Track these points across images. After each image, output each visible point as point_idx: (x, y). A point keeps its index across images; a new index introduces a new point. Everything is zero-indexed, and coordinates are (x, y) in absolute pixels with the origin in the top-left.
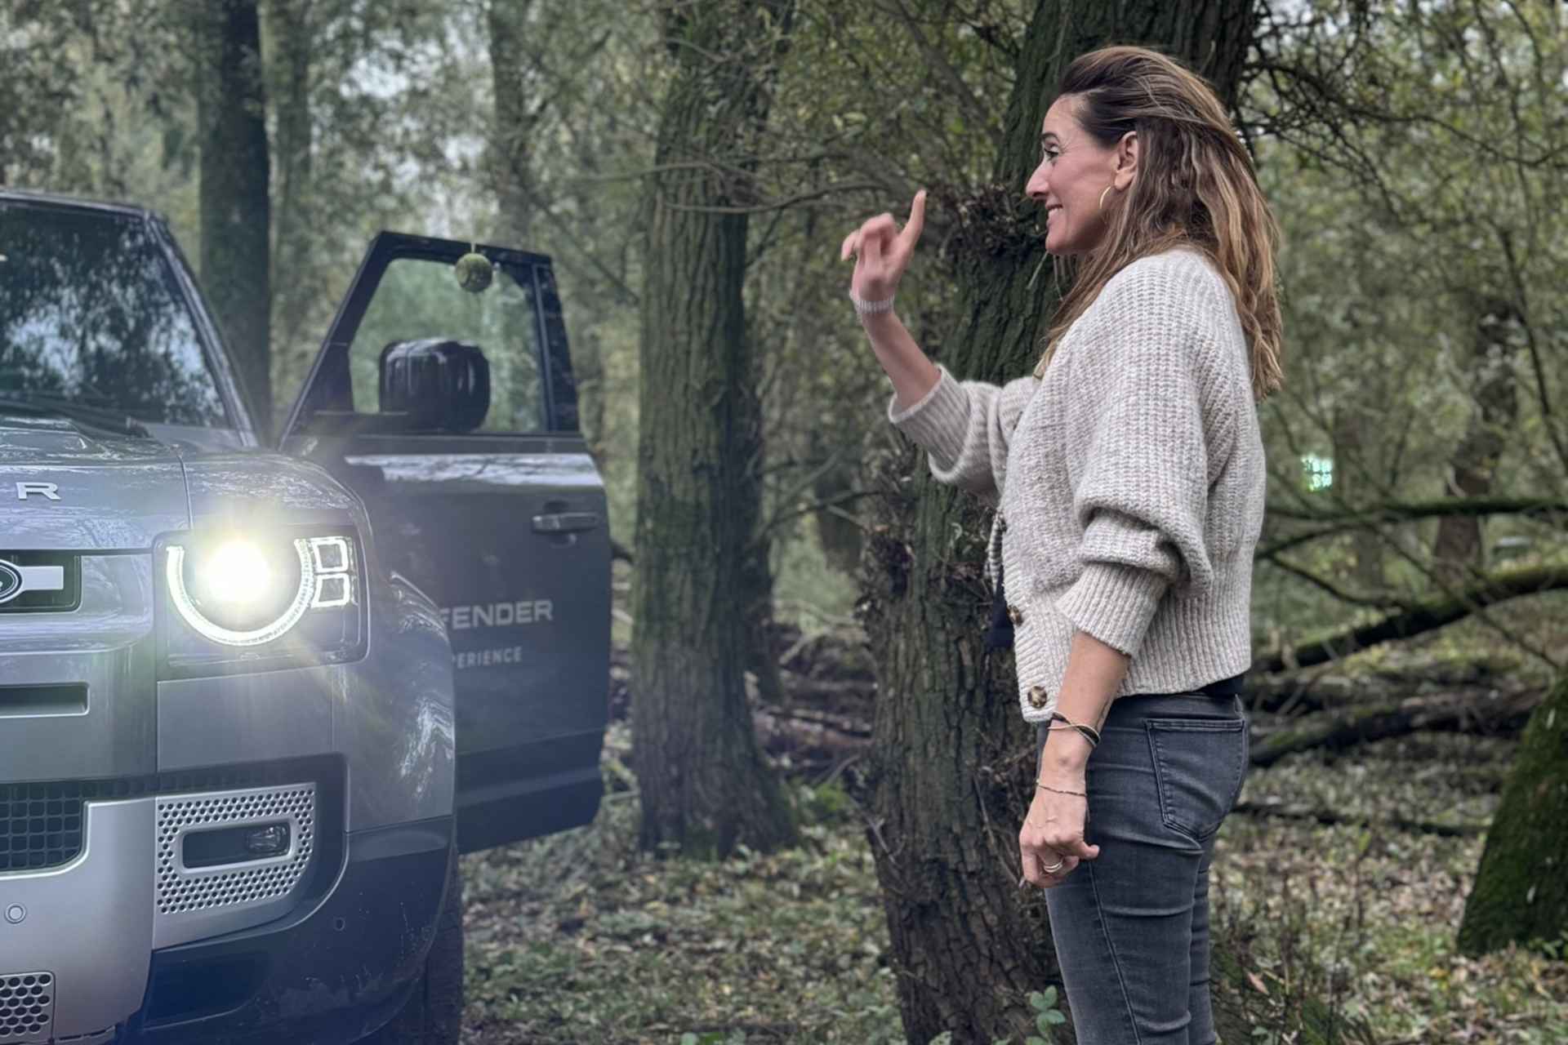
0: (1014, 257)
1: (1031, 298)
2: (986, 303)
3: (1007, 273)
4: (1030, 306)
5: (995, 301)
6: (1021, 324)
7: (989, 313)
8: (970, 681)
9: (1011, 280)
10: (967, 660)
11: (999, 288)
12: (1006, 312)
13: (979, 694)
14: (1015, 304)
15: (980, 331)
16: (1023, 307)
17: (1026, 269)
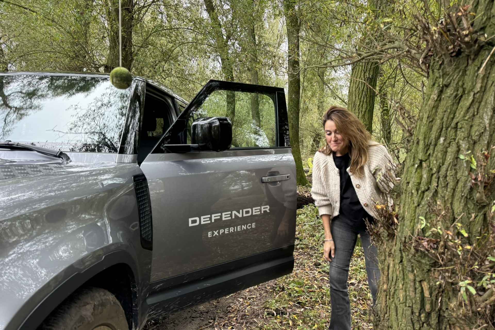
0: (468, 56)
1: (480, 81)
2: (447, 86)
3: (462, 67)
4: (479, 86)
5: (453, 85)
6: (471, 98)
7: (449, 91)
8: (428, 307)
9: (465, 71)
10: (427, 294)
11: (456, 76)
12: (461, 90)
13: (434, 316)
14: (468, 85)
15: (443, 103)
16: (474, 87)
17: (477, 62)
